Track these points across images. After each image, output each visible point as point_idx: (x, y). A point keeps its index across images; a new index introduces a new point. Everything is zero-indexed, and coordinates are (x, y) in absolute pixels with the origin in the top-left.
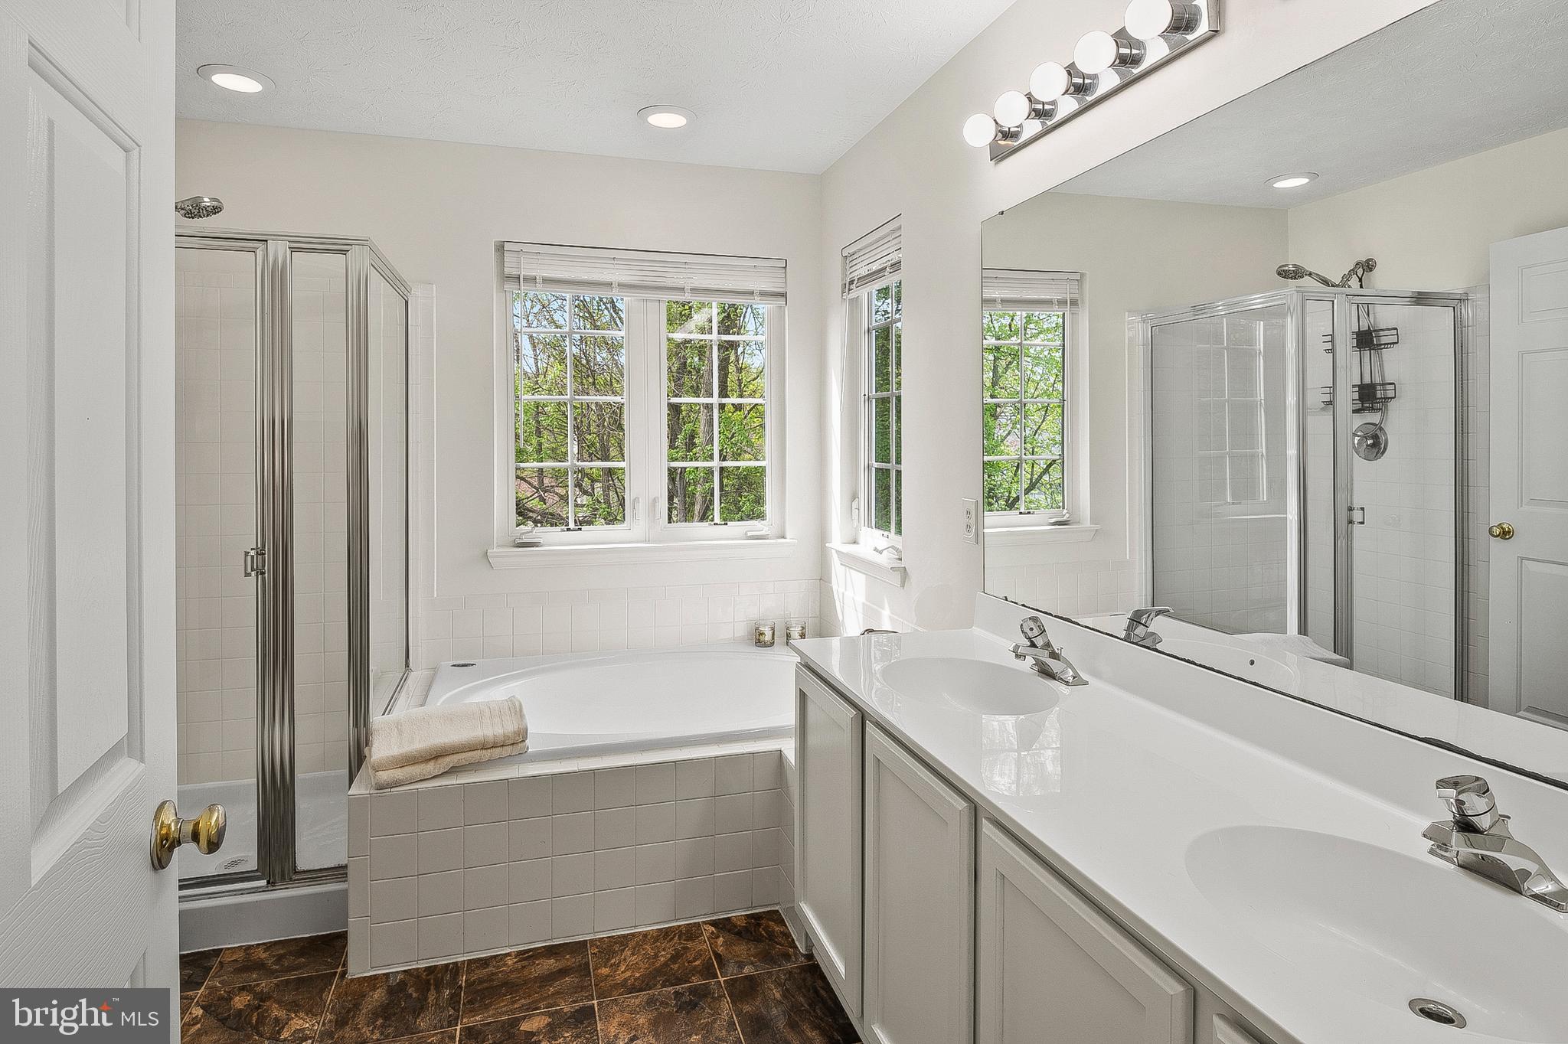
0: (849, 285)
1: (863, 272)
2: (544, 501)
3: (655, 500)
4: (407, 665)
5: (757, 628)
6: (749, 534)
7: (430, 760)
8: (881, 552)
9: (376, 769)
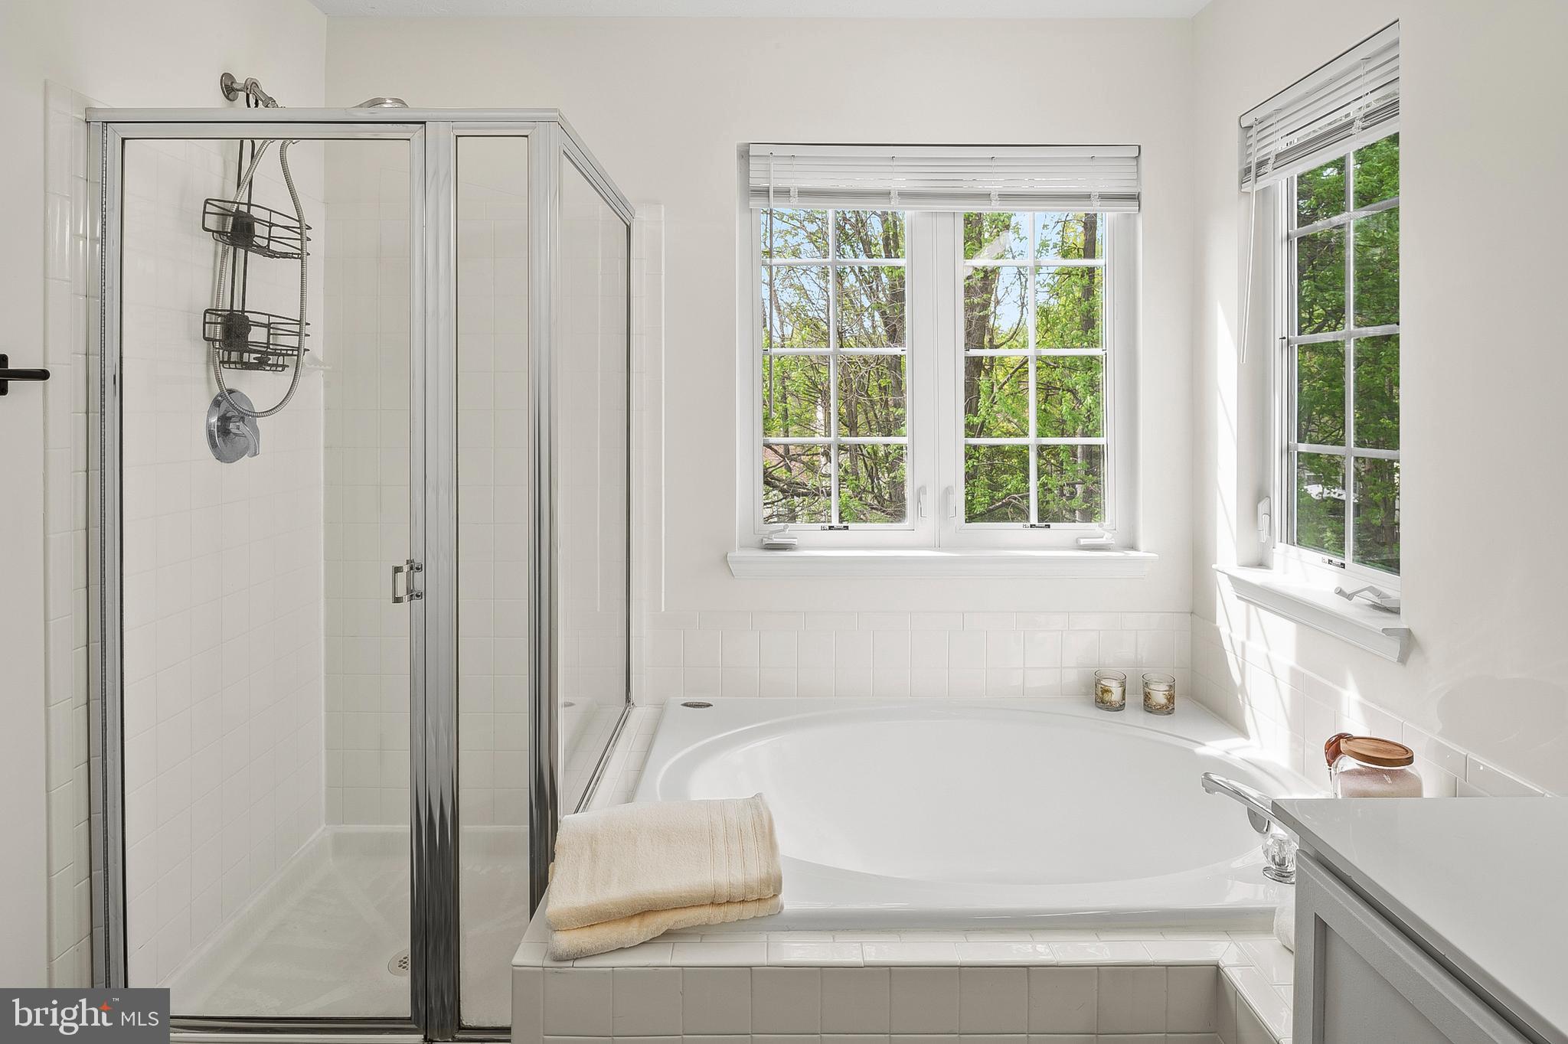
0: (1252, 171)
1: (1282, 147)
2: (789, 470)
3: (948, 491)
4: (628, 699)
5: (1097, 683)
6: (1083, 542)
7: (633, 916)
8: (1349, 597)
9: (555, 927)
